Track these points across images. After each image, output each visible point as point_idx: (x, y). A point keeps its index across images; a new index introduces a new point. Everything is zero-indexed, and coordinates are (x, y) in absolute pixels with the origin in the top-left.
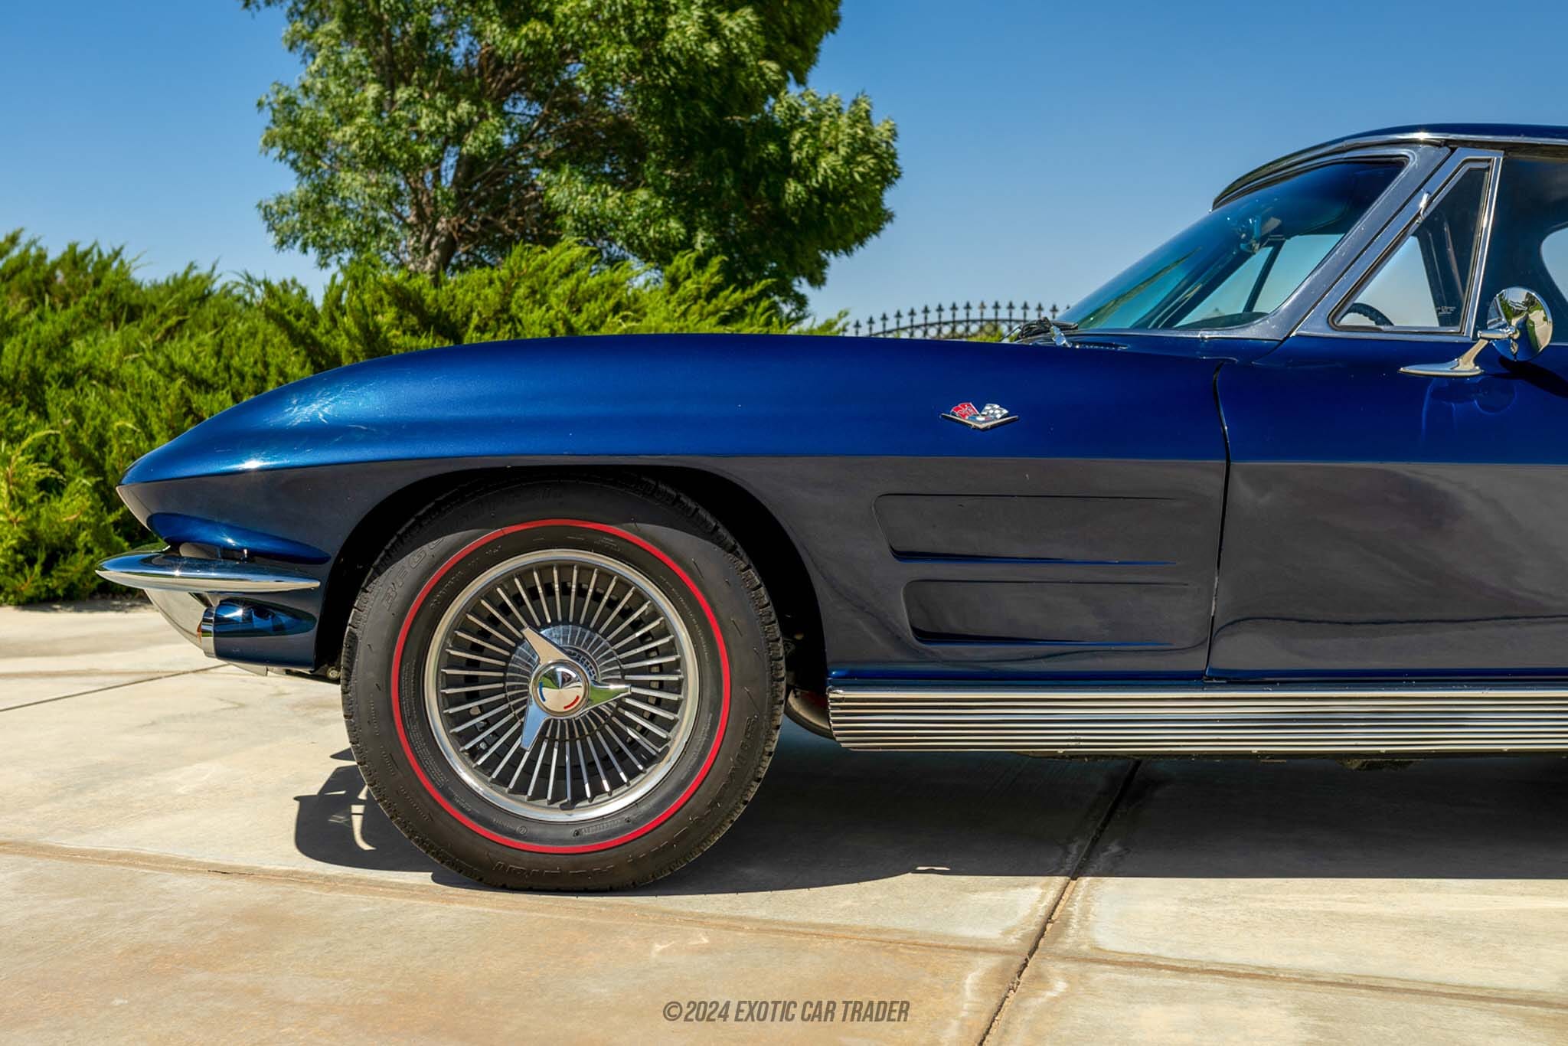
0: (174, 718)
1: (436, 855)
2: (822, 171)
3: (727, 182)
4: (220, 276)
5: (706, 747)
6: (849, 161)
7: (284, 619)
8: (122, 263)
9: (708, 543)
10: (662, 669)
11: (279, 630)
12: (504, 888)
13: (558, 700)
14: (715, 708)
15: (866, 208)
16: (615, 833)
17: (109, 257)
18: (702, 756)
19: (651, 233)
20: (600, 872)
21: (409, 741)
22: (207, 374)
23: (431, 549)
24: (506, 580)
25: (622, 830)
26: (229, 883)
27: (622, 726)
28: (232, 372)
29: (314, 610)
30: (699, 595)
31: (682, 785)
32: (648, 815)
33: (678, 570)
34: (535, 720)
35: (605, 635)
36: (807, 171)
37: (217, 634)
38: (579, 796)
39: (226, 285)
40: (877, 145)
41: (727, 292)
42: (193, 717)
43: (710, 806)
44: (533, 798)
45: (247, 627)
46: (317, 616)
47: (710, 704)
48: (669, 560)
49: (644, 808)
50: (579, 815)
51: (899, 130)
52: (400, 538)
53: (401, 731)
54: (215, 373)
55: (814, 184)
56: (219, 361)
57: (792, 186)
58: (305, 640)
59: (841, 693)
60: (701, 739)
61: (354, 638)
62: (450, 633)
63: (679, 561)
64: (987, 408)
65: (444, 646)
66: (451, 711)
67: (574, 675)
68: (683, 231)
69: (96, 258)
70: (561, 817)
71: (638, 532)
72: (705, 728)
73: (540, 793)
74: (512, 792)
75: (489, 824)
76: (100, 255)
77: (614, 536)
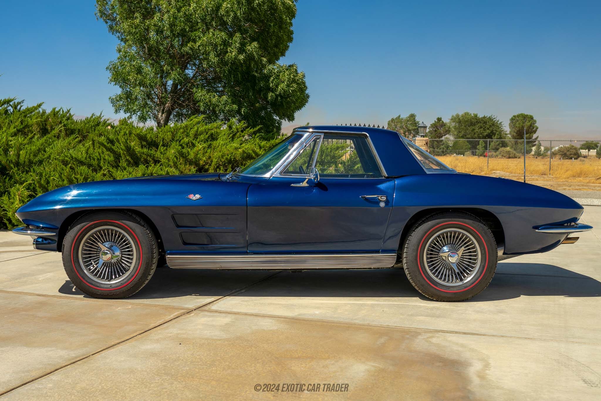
0: (48, 263)
1: (82, 291)
2: (279, 90)
3: (250, 94)
4: (103, 116)
5: (137, 268)
6: (288, 86)
7: (50, 241)
8: (70, 114)
9: (137, 225)
10: (129, 251)
11: (49, 243)
12: (96, 298)
13: (105, 258)
14: (139, 259)
15: (294, 100)
16: (118, 286)
17: (66, 112)
18: (136, 270)
19: (227, 108)
20: (115, 295)
21: (75, 267)
22: (83, 159)
23: (79, 226)
24: (95, 233)
25: (120, 285)
26: (39, 297)
27: (121, 263)
28: (91, 158)
29: (56, 239)
30: (135, 236)
31: (133, 276)
32: (126, 282)
33: (131, 230)
34: (101, 262)
35: (118, 244)
36: (275, 89)
37: (36, 244)
38: (112, 278)
39: (105, 120)
40: (298, 80)
41: (248, 129)
42: (54, 262)
43: (139, 280)
44: (102, 279)
45: (42, 243)
46: (57, 240)
47: (138, 259)
48: (129, 228)
49: (125, 281)
50: (111, 282)
51: (305, 75)
52: (73, 224)
53: (73, 265)
54: (86, 158)
55: (277, 93)
56: (87, 155)
57: (270, 94)
58: (55, 245)
59: (168, 256)
60: (137, 266)
61: (64, 245)
62: (84, 244)
63: (131, 228)
64: (196, 195)
65: (83, 246)
66: (85, 260)
67: (109, 253)
68: (237, 107)
69: (61, 113)
70: (108, 283)
71: (122, 222)
72: (137, 264)
73: (103, 278)
74: (97, 277)
75: (92, 284)
76: (63, 111)
77: (116, 223)
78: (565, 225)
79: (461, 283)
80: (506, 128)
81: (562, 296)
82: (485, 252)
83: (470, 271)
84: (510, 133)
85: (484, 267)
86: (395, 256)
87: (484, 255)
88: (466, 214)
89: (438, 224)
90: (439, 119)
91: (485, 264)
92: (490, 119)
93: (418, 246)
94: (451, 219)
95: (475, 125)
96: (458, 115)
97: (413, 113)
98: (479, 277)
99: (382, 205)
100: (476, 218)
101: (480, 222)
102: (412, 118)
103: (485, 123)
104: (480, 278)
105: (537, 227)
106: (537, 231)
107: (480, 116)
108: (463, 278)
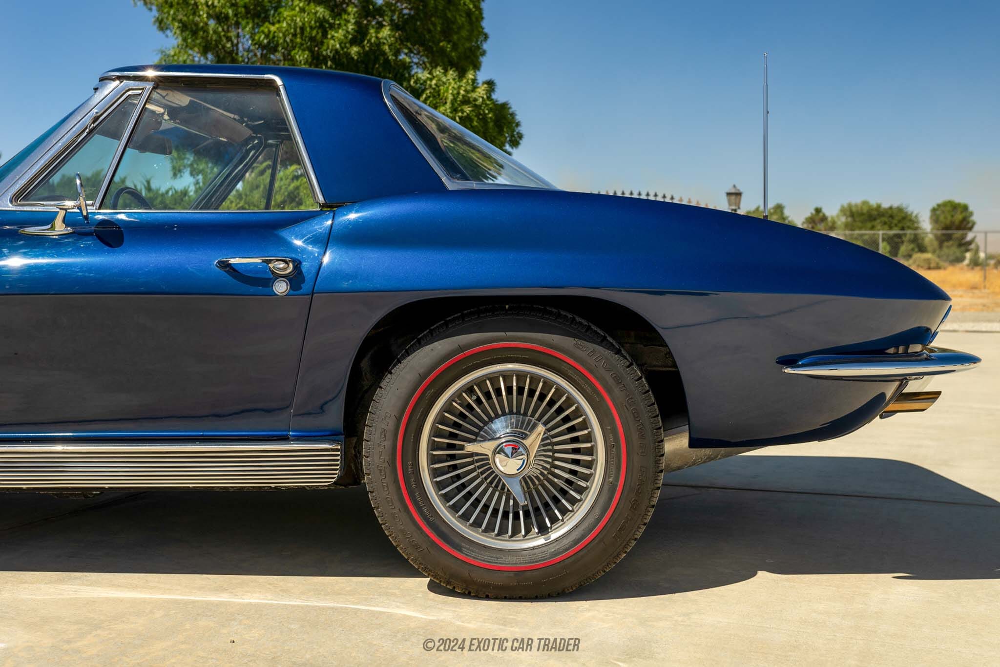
78: (888, 351)
79: (541, 541)
80: (926, 225)
81: (888, 577)
82: (616, 439)
83: (573, 501)
84: (931, 233)
85: (613, 489)
86: (337, 450)
87: (614, 450)
88: (559, 316)
89: (461, 349)
90: (818, 211)
91: (617, 479)
92: (900, 210)
93: (399, 420)
94: (503, 334)
95: (875, 219)
96: (850, 206)
97: (780, 202)
98: (598, 521)
99: (281, 288)
100: (589, 328)
101: (602, 342)
102: (778, 211)
103: (892, 217)
104: (601, 525)
105: (791, 361)
106: (789, 370)
107: (885, 205)
108: (549, 525)
